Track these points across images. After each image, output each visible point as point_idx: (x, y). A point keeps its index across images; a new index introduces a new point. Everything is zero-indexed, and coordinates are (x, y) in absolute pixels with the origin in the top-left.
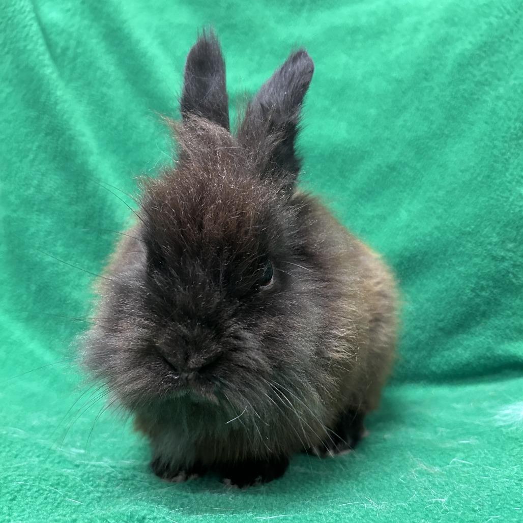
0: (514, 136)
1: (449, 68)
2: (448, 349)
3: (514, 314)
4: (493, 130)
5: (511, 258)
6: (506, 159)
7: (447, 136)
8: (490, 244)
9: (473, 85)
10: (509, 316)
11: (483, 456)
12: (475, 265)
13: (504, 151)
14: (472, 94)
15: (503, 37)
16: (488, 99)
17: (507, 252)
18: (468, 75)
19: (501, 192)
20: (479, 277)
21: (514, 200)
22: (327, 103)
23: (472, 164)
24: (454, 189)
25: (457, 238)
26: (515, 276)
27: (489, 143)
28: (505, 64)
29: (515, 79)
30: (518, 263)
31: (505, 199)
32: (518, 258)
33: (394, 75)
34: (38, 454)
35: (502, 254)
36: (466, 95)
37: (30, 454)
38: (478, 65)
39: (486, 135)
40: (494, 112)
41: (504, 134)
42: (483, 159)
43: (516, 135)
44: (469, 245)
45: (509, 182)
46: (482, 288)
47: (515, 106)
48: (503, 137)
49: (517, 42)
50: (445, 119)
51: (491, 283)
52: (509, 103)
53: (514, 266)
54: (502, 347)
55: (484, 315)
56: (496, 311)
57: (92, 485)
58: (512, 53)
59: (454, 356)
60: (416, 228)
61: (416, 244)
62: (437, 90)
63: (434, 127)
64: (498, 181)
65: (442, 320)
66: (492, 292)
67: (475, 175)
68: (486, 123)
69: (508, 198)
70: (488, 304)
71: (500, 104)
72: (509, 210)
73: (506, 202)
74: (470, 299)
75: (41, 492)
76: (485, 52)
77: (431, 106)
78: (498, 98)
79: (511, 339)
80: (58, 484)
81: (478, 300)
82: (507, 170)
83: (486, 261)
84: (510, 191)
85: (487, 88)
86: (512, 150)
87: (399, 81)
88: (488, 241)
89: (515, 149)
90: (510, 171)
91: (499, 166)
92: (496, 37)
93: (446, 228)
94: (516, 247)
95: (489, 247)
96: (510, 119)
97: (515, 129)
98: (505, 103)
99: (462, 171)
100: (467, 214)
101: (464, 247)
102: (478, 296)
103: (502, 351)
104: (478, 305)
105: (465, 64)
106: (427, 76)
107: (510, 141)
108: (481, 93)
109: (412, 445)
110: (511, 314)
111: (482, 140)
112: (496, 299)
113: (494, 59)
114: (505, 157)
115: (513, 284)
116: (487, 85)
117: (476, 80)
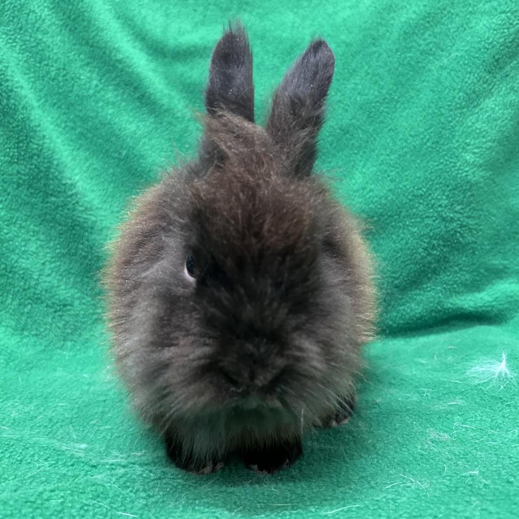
0: (458, 106)
1: (396, 35)
2: (403, 305)
3: (460, 270)
4: (440, 98)
5: (459, 220)
6: (452, 126)
7: (397, 102)
8: (440, 206)
9: (418, 53)
10: (456, 272)
11: (479, 418)
12: (427, 226)
13: (450, 119)
14: (418, 62)
15: (445, 9)
16: (433, 68)
17: (455, 214)
18: (414, 44)
19: (449, 158)
20: (430, 237)
21: (460, 166)
22: (276, 61)
23: (421, 130)
24: (406, 153)
25: (410, 200)
26: (462, 236)
27: (436, 111)
28: (447, 35)
29: (457, 50)
30: (464, 223)
31: (453, 164)
32: (465, 218)
33: (343, 37)
34: (45, 458)
35: (452, 215)
36: (413, 63)
37: (36, 458)
38: (423, 34)
39: (433, 103)
40: (438, 80)
41: (449, 103)
42: (431, 126)
43: (461, 104)
44: (421, 207)
45: (456, 148)
46: (434, 248)
47: (458, 77)
48: (449, 106)
49: (457, 15)
50: (395, 84)
51: (441, 242)
52: (453, 73)
53: (461, 226)
54: (451, 301)
55: (434, 271)
56: (446, 268)
57: (131, 491)
58: (454, 25)
59: (409, 311)
60: (372, 190)
61: (372, 206)
62: (385, 55)
63: (384, 91)
64: (446, 147)
65: (398, 278)
66: (442, 251)
67: (424, 140)
68: (433, 91)
69: (455, 163)
70: (439, 261)
71: (445, 74)
72: (457, 174)
73: (453, 167)
74: (423, 258)
75: (86, 508)
76: (428, 22)
77: (381, 71)
78: (443, 68)
79: (459, 293)
80: (98, 496)
81: (429, 258)
82: (454, 137)
83: (437, 222)
84: (457, 157)
85: (431, 58)
86: (457, 119)
87: (348, 45)
88: (439, 204)
89: (460, 117)
90: (457, 138)
91: (446, 133)
92: (439, 9)
93: (399, 190)
94: (462, 209)
95: (440, 209)
96: (454, 89)
97: (459, 98)
98: (449, 73)
99: (413, 136)
100: (419, 178)
101: (417, 208)
102: (429, 254)
103: (451, 304)
104: (430, 263)
105: (410, 33)
106: (375, 41)
107: (455, 109)
108: (426, 62)
109: (408, 410)
110: (458, 270)
111: (430, 107)
112: (445, 257)
113: (437, 30)
114: (451, 124)
115: (460, 242)
116: (432, 55)
117: (421, 48)
